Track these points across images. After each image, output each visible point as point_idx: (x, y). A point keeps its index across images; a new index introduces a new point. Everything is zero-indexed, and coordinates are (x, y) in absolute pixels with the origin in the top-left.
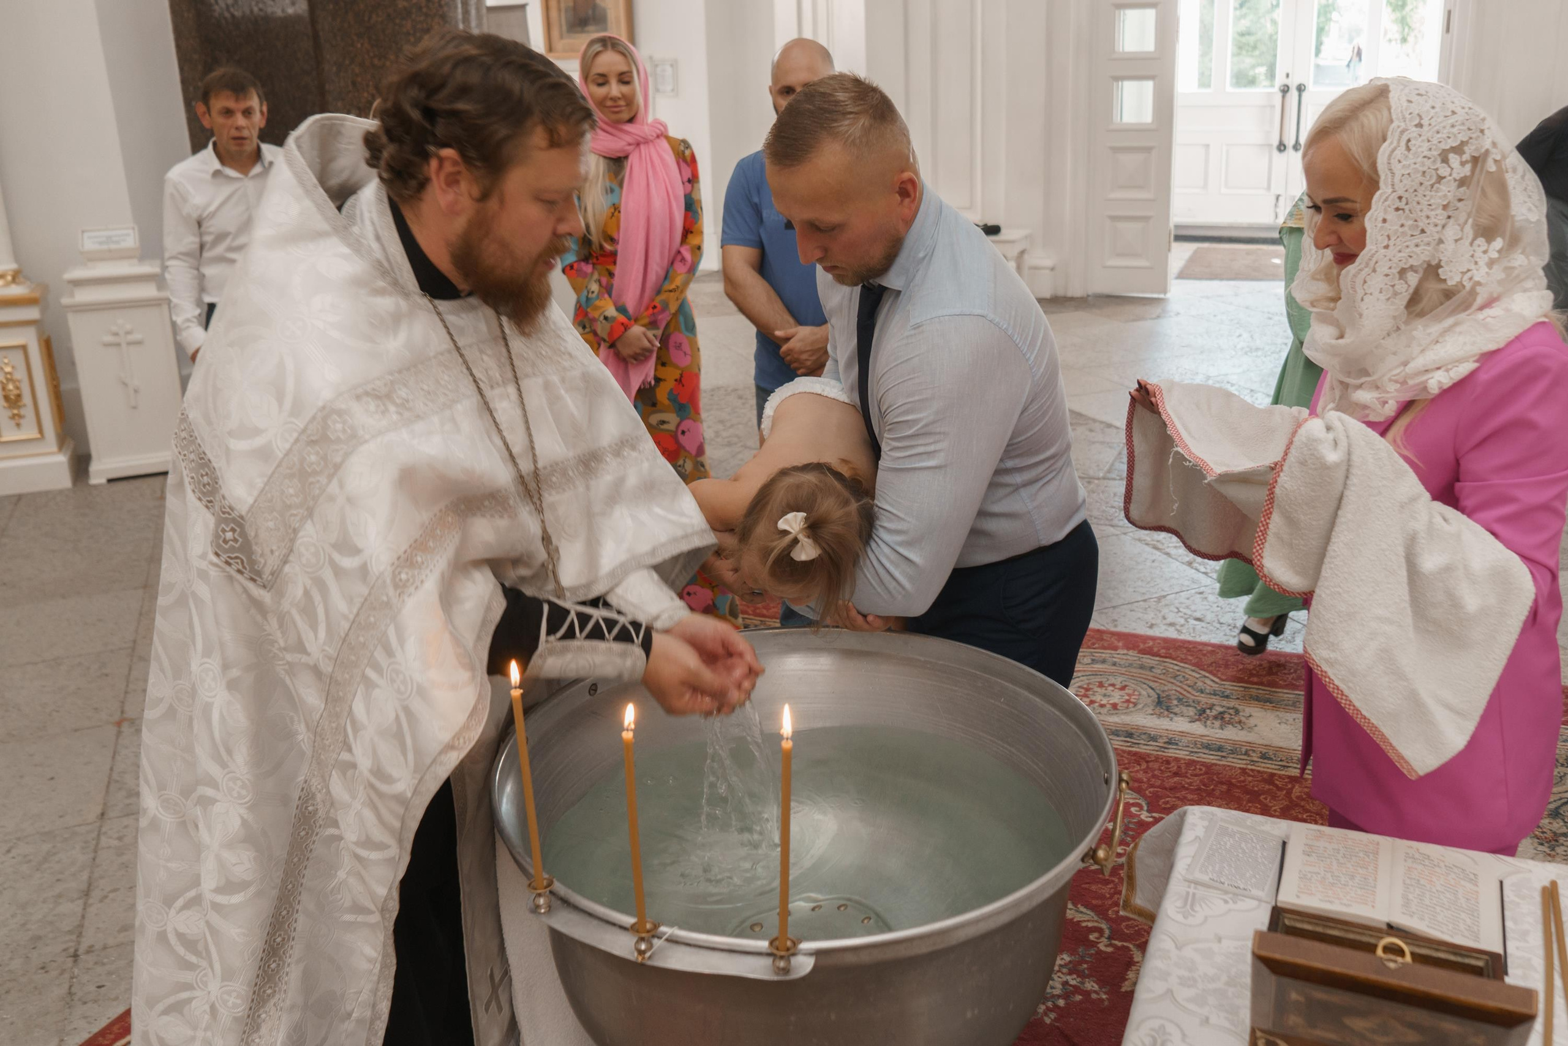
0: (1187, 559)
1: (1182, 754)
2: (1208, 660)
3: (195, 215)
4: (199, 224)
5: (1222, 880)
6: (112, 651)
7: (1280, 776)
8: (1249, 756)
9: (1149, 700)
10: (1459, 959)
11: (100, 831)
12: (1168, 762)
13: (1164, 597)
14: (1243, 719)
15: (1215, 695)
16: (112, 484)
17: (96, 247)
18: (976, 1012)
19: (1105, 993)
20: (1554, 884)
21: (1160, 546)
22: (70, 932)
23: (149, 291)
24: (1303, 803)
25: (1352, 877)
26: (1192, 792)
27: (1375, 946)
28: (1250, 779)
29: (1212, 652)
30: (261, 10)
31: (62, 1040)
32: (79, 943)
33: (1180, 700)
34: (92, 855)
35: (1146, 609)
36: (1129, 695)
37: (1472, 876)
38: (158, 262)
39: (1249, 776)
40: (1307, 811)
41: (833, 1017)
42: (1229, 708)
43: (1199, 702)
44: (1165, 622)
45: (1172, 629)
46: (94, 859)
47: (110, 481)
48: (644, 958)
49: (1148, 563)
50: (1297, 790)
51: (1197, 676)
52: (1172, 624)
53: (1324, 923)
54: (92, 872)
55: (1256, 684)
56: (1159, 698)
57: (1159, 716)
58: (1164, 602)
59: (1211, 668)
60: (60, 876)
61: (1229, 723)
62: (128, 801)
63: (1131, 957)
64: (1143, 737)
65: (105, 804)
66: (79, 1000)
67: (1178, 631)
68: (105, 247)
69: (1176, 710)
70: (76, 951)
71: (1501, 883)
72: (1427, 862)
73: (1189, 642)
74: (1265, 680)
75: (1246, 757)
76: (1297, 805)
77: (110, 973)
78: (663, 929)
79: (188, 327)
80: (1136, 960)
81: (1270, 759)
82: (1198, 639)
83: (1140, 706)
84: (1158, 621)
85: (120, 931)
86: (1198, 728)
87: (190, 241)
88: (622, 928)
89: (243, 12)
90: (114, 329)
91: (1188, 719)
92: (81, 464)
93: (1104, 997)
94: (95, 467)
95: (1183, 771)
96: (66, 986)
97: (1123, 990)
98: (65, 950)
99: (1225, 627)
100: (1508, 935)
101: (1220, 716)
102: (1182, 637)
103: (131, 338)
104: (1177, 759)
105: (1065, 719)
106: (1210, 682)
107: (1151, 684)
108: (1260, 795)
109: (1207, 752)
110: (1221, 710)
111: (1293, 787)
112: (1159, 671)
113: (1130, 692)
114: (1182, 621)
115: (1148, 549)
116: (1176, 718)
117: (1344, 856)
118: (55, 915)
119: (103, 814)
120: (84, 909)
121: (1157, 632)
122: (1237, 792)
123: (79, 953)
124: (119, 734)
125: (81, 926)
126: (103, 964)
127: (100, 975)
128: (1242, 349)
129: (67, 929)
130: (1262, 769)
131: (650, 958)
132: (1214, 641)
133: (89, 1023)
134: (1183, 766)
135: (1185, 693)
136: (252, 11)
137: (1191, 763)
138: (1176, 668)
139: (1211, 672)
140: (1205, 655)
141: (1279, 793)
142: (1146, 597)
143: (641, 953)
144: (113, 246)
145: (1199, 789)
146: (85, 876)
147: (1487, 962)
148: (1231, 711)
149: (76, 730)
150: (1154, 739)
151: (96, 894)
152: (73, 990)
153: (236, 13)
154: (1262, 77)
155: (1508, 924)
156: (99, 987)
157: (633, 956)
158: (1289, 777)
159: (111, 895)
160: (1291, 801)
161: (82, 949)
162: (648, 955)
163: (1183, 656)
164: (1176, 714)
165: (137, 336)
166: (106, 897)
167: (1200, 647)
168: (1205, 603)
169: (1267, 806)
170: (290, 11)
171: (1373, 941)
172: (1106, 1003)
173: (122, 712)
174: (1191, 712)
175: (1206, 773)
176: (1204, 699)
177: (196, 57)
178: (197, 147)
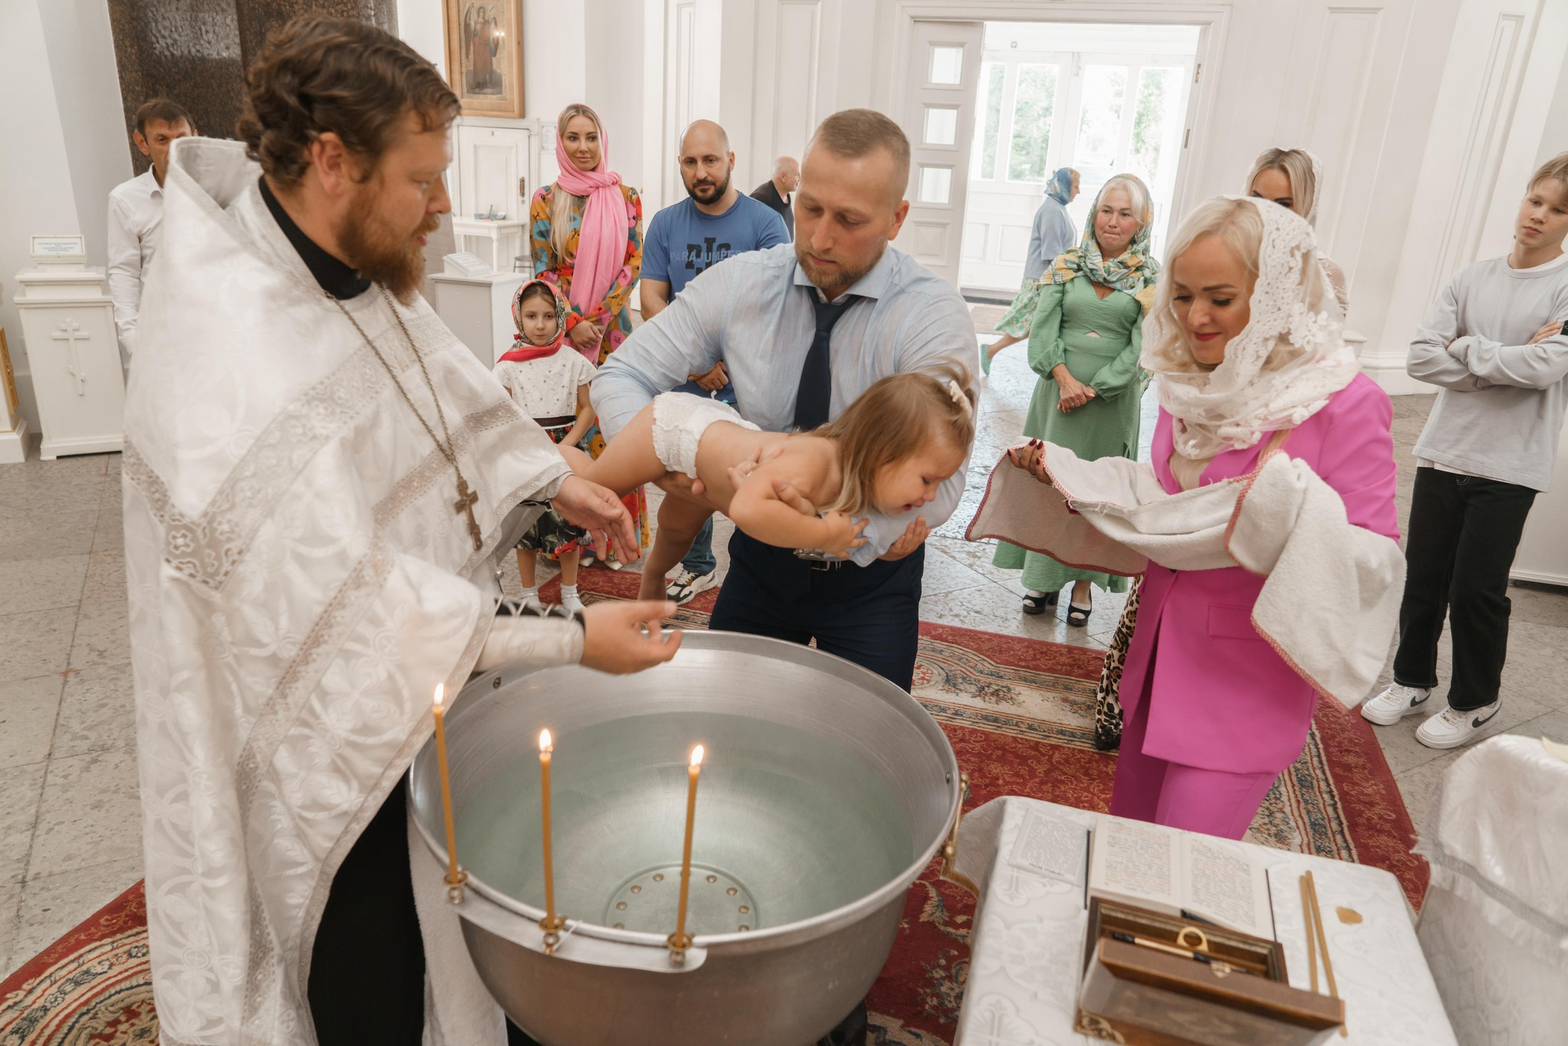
0: (969, 562)
1: (966, 724)
2: (985, 647)
3: (136, 231)
4: (140, 239)
5: (1040, 865)
6: (60, 609)
7: (1043, 744)
8: (1019, 726)
9: (940, 678)
10: (1246, 947)
11: (46, 770)
12: (955, 730)
13: (951, 592)
14: (1014, 696)
15: (991, 675)
16: (61, 460)
17: (46, 252)
18: (836, 983)
19: (907, 923)
20: (1309, 873)
21: (947, 550)
22: (18, 861)
23: (94, 294)
24: (1061, 767)
25: (1150, 867)
26: (974, 755)
27: (1177, 934)
28: (1020, 746)
29: (989, 640)
30: (198, 51)
31: (10, 959)
32: (27, 870)
33: (964, 678)
34: (39, 791)
35: (936, 602)
36: (923, 673)
37: (1245, 867)
38: (103, 269)
39: (1020, 743)
40: (1065, 774)
41: (716, 994)
42: (1003, 687)
43: (979, 681)
44: (951, 613)
45: (957, 619)
46: (41, 795)
47: (59, 457)
48: (551, 951)
49: (938, 564)
50: (1057, 757)
51: (978, 659)
52: (957, 616)
53: (1135, 913)
54: (39, 807)
55: (1023, 667)
56: (947, 676)
57: (948, 691)
58: (950, 596)
59: (988, 653)
60: (10, 810)
61: (1003, 699)
62: (72, 744)
63: (927, 893)
64: (935, 708)
65: (52, 746)
66: (26, 922)
67: (961, 620)
68: (54, 253)
69: (962, 687)
70: (24, 877)
71: (1267, 871)
72: (1209, 854)
73: (971, 631)
74: (1031, 664)
75: (1016, 728)
76: (1057, 768)
77: (55, 898)
78: (569, 922)
79: (128, 329)
80: (931, 895)
81: (1036, 730)
82: (978, 629)
83: (932, 683)
84: (946, 613)
85: (64, 860)
86: (978, 703)
87: (131, 252)
88: (531, 919)
89: (182, 52)
90: (63, 326)
91: (970, 695)
92: (33, 442)
93: (906, 926)
94: (45, 445)
95: (967, 738)
96: (15, 909)
97: (921, 920)
98: (13, 877)
99: (999, 620)
100: (1275, 918)
101: (996, 693)
102: (965, 626)
103: (78, 334)
104: (962, 728)
105: (908, 721)
106: (988, 665)
107: (941, 664)
108: (1028, 759)
109: (986, 722)
110: (997, 688)
111: (1054, 753)
112: (947, 654)
113: (925, 671)
114: (965, 613)
115: (938, 552)
116: (960, 694)
117: (1142, 848)
118: (5, 846)
119: (50, 755)
120: (32, 840)
121: (944, 622)
122: (1010, 757)
123: (27, 879)
124: (66, 682)
125: (29, 855)
126: (49, 890)
127: (46, 900)
128: (1010, 391)
129: (15, 858)
130: (1029, 738)
131: (558, 950)
132: (990, 630)
133: (36, 943)
134: (967, 734)
135: (968, 673)
136: (189, 52)
137: (973, 732)
138: (961, 652)
139: (988, 657)
140: (983, 642)
141: (1042, 758)
142: (936, 592)
143: (549, 945)
144: (61, 253)
145: (980, 753)
146: (33, 810)
147: (1271, 951)
148: (1005, 689)
149: (26, 679)
150: (944, 710)
151: (43, 827)
152: (21, 913)
153: (175, 52)
154: (1027, 173)
155: (1275, 909)
156: (45, 910)
157: (541, 949)
158: (1051, 745)
159: (56, 828)
160: (1052, 765)
161: (30, 875)
162: (555, 947)
163: (966, 642)
164: (961, 690)
165: (83, 333)
166: (52, 829)
167: (980, 635)
168: (983, 599)
169: (1033, 768)
170: (225, 54)
171: (1175, 929)
172: (908, 932)
173: (69, 664)
174: (973, 689)
175: (985, 740)
176: (983, 679)
177: (138, 89)
178: (139, 170)
